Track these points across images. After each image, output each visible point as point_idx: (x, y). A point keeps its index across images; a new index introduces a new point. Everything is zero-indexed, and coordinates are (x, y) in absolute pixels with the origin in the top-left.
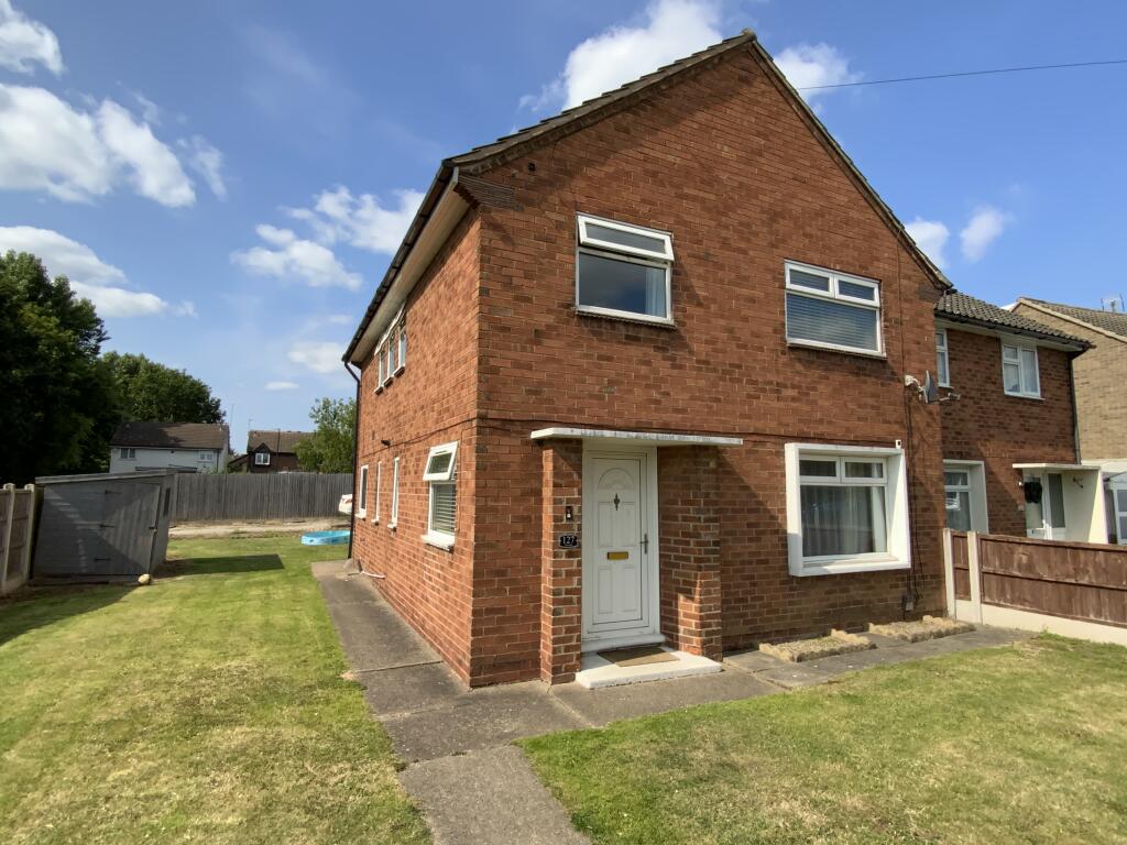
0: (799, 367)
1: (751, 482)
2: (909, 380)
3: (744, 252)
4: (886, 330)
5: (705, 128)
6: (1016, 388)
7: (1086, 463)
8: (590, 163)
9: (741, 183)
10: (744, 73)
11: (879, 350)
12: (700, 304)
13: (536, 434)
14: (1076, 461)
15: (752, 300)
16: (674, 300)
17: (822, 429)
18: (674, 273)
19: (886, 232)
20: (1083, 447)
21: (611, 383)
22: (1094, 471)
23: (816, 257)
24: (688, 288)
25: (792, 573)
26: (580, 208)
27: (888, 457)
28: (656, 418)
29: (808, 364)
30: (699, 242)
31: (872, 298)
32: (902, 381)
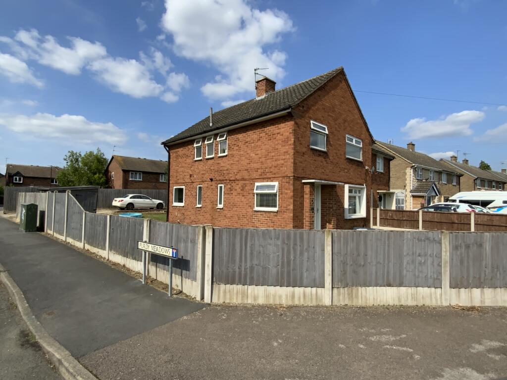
0: (348, 164)
1: (338, 194)
2: (367, 168)
3: (339, 132)
4: (363, 154)
5: (333, 95)
6: (379, 169)
7: (391, 191)
8: (313, 106)
9: (339, 112)
10: (340, 79)
11: (361, 159)
12: (331, 146)
13: (303, 181)
14: (389, 190)
15: (340, 145)
16: (327, 145)
17: (351, 181)
18: (327, 137)
19: (364, 126)
20: (391, 187)
21: (316, 167)
22: (393, 193)
23: (351, 133)
24: (329, 141)
25: (346, 218)
26: (311, 118)
27: (362, 188)
28: (324, 177)
29: (349, 163)
30: (331, 129)
31: (360, 145)
32: (365, 168)
